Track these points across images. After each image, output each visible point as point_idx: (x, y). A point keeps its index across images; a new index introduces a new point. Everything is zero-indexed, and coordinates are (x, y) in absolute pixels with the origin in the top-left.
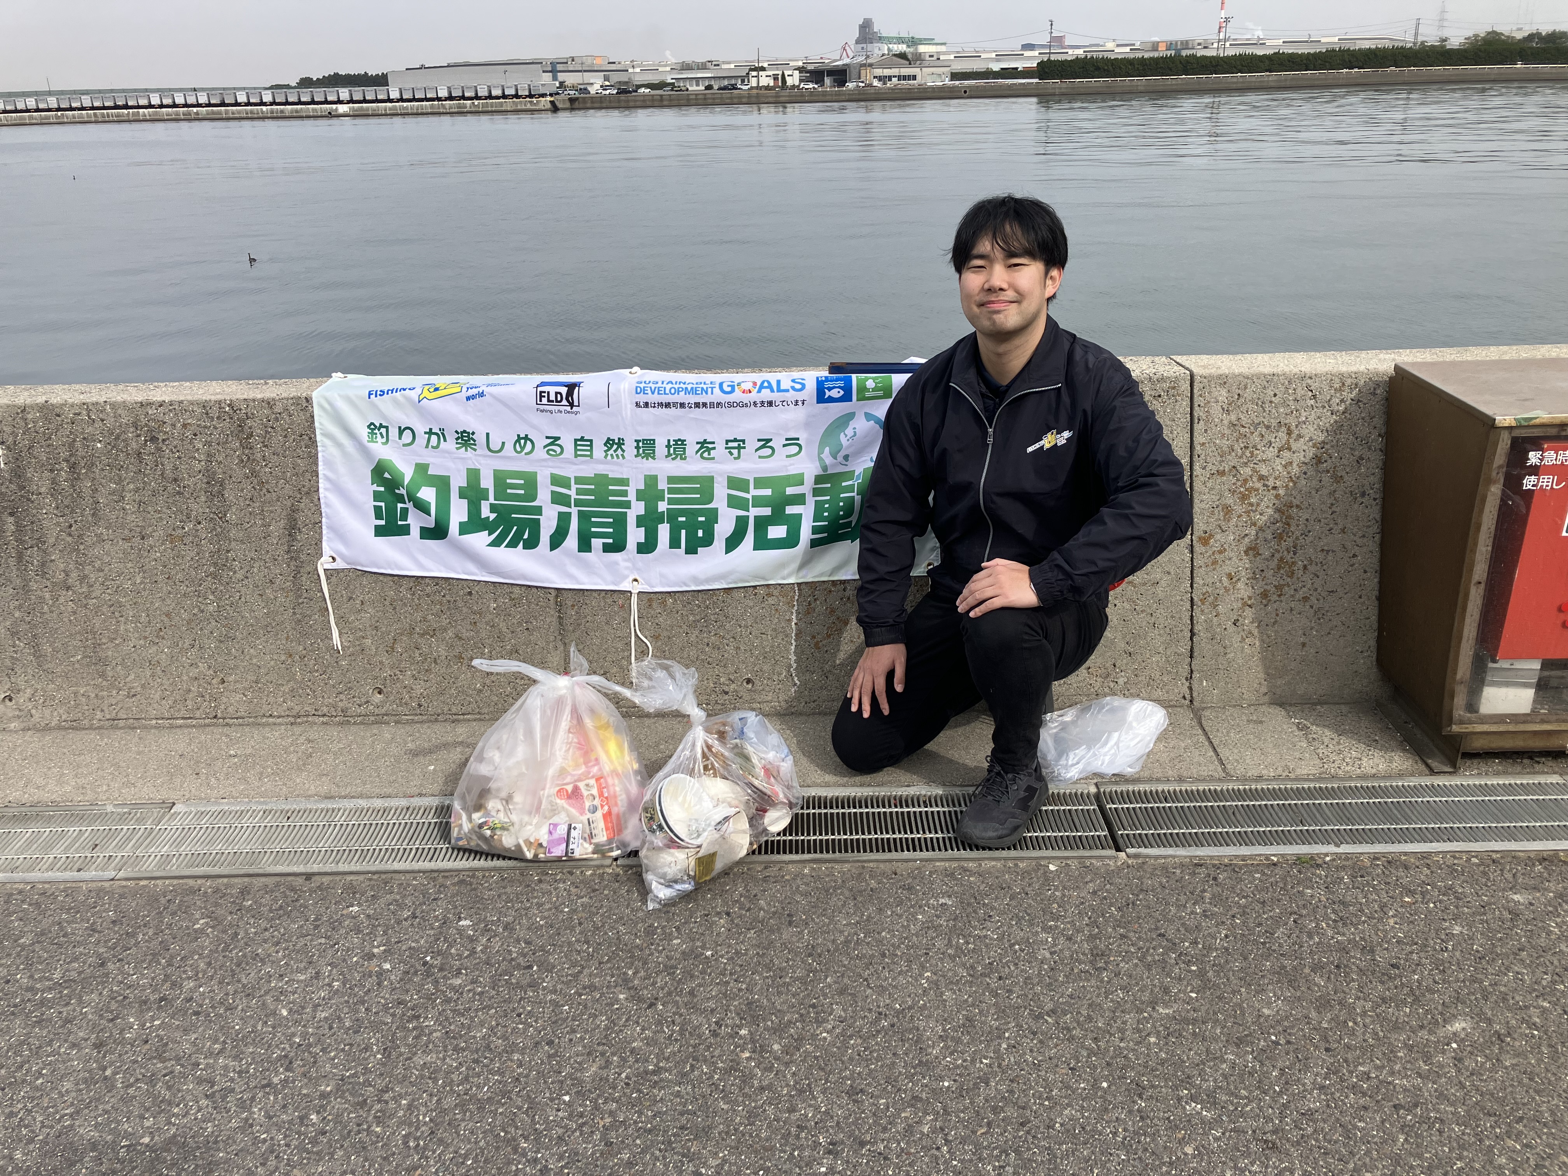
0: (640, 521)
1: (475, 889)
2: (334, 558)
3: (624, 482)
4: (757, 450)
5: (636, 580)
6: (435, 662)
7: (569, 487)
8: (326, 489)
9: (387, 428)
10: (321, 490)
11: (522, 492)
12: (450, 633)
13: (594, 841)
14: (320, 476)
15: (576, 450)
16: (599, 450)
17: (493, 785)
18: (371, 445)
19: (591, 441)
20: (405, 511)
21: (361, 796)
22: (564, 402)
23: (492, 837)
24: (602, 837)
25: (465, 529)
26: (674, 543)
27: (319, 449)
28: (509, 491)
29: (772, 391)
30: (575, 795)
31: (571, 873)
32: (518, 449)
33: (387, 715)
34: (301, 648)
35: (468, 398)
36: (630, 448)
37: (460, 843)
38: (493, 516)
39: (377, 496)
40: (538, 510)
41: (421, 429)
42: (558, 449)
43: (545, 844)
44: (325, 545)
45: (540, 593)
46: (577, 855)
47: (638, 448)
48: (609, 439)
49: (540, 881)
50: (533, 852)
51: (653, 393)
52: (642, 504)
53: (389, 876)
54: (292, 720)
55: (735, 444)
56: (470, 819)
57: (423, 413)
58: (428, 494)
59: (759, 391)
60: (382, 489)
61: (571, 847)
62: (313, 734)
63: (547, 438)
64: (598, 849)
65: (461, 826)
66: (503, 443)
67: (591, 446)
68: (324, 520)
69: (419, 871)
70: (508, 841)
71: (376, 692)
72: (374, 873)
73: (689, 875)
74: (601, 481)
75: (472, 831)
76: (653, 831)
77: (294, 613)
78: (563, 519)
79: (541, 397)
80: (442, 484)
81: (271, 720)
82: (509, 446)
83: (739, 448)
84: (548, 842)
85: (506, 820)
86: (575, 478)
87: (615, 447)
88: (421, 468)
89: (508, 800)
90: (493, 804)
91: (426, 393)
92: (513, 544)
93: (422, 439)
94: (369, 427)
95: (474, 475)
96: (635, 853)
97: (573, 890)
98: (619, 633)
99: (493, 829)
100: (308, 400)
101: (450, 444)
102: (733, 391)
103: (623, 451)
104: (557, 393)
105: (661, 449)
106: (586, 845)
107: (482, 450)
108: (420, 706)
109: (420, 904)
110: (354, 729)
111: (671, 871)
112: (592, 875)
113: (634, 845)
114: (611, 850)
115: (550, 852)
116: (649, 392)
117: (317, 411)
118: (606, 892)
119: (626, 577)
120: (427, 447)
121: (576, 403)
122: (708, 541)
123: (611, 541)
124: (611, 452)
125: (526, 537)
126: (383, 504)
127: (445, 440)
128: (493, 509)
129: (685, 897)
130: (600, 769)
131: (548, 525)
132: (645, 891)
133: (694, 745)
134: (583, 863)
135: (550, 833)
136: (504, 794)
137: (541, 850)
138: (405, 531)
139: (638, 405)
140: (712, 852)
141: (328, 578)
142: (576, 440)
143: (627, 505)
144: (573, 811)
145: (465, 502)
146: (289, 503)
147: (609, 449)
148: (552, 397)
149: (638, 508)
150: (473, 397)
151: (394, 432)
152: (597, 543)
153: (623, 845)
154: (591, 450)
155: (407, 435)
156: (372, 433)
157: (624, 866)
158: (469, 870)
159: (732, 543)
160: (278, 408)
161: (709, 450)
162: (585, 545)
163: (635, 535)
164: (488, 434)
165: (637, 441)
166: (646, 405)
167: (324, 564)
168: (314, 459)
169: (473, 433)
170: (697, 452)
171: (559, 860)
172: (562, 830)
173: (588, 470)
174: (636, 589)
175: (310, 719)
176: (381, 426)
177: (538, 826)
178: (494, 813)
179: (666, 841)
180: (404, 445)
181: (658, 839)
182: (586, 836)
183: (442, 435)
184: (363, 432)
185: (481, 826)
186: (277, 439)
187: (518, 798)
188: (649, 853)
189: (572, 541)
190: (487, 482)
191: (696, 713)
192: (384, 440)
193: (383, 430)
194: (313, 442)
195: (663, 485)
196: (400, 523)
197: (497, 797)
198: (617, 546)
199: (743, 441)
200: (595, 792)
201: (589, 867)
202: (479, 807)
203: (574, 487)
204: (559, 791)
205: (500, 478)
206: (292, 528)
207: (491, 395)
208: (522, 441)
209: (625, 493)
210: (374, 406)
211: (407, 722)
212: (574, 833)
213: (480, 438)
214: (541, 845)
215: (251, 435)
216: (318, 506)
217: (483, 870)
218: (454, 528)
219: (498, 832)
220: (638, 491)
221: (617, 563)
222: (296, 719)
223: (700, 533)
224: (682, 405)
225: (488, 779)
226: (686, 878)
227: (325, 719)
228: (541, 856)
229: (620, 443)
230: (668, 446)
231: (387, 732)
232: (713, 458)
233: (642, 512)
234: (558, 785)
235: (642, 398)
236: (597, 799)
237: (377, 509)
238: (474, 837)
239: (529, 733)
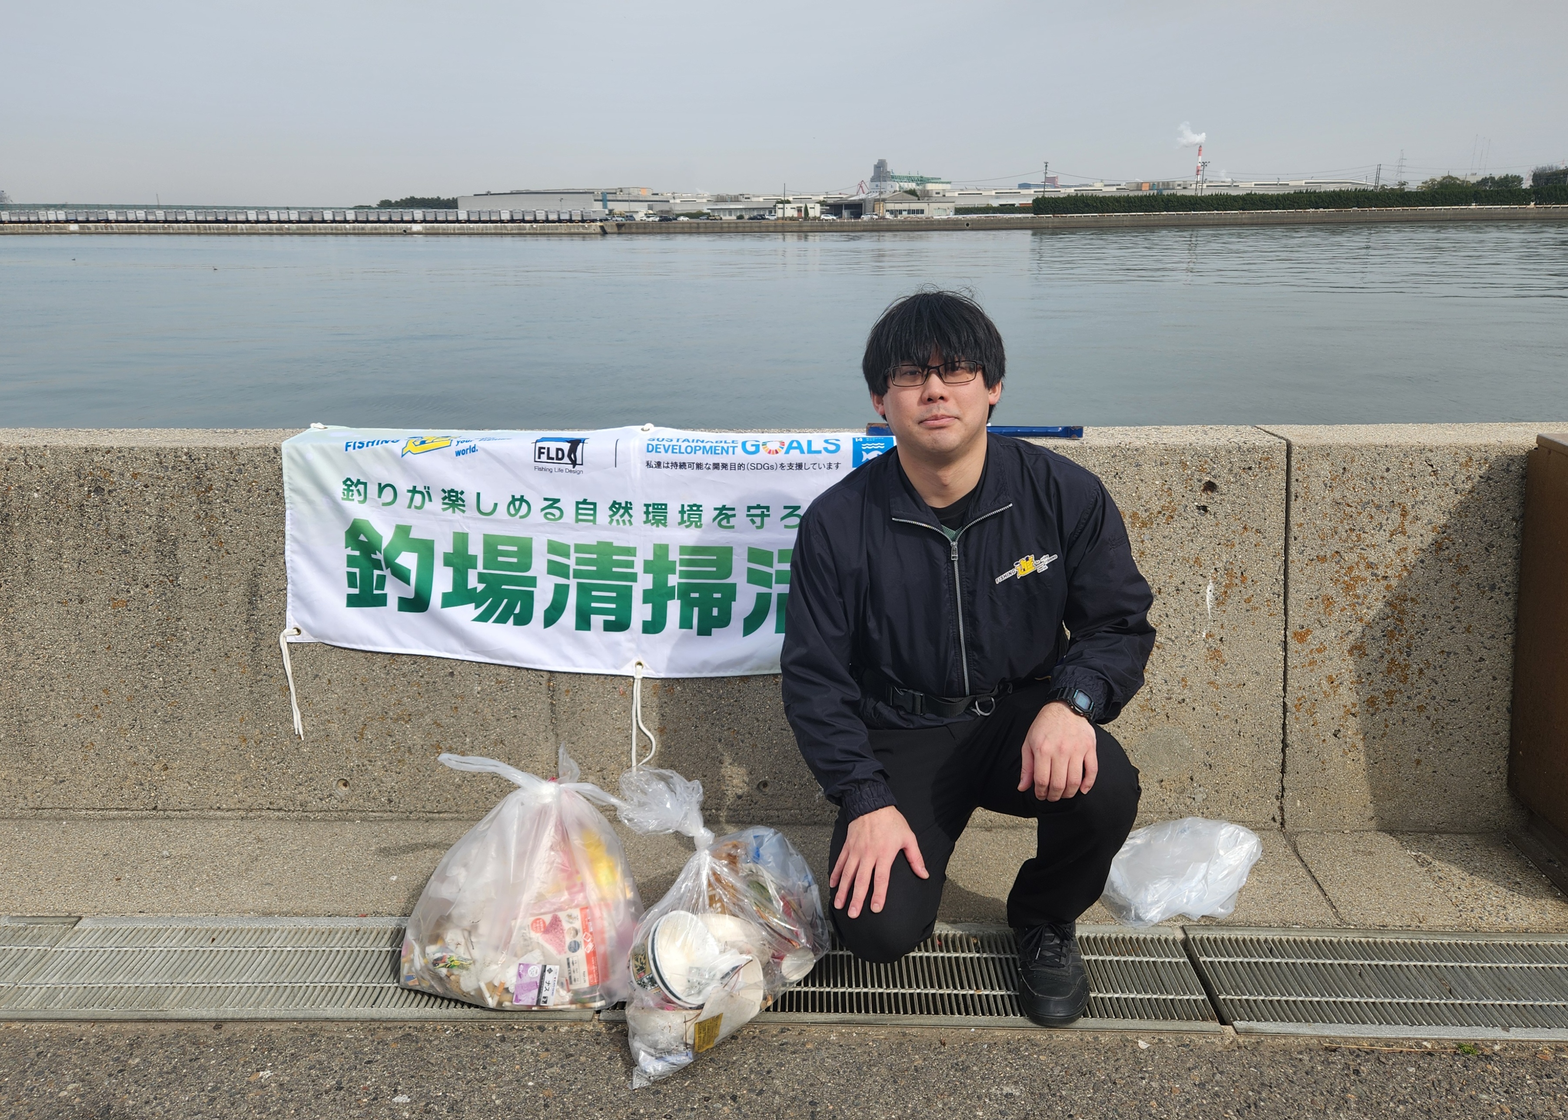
0: (648, 597)
1: (421, 1049)
2: (298, 631)
3: (630, 551)
4: (783, 519)
5: (640, 664)
6: (410, 751)
7: (567, 556)
8: (293, 552)
9: (365, 484)
10: (287, 553)
11: (515, 560)
12: (428, 719)
13: (574, 987)
14: (287, 537)
15: (577, 514)
16: (603, 513)
17: (455, 912)
18: (347, 504)
19: (594, 504)
20: (382, 580)
21: (305, 914)
22: (566, 460)
23: (448, 977)
24: (583, 982)
25: (449, 600)
26: (685, 623)
27: (287, 506)
28: (500, 559)
29: (802, 452)
30: (553, 927)
31: (542, 1029)
32: (512, 511)
33: (352, 811)
34: (257, 731)
35: (458, 453)
36: (638, 512)
37: (411, 983)
38: (481, 587)
39: (351, 561)
40: (532, 581)
41: (403, 486)
42: (557, 513)
43: (512, 989)
44: (289, 614)
45: (532, 676)
46: (550, 1005)
47: (647, 513)
48: (615, 503)
49: (503, 1039)
50: (496, 998)
51: (666, 451)
52: (650, 577)
53: (318, 1025)
54: (243, 813)
55: (758, 512)
56: (424, 953)
57: (407, 469)
58: (408, 560)
59: (787, 452)
60: (357, 553)
61: (544, 994)
62: (264, 831)
63: (546, 499)
64: (578, 999)
65: (412, 961)
66: (496, 505)
67: (594, 509)
68: (289, 587)
69: (356, 1020)
70: (467, 983)
71: (341, 784)
72: (300, 1021)
73: (686, 1044)
74: (605, 550)
75: (426, 968)
76: (643, 985)
77: (251, 692)
78: (561, 592)
79: (540, 453)
80: (425, 549)
81: (219, 813)
82: (502, 508)
83: (763, 515)
84: (517, 987)
85: (467, 956)
86: (576, 546)
87: (622, 511)
88: (403, 531)
89: (471, 930)
90: (452, 936)
91: (411, 447)
92: (502, 620)
93: (404, 497)
94: (345, 483)
95: (461, 540)
96: (622, 1005)
97: (543, 1055)
98: (618, 724)
99: (450, 967)
100: (277, 450)
101: (436, 505)
102: (757, 451)
103: (631, 516)
104: (558, 450)
105: (673, 514)
106: (563, 993)
107: (471, 511)
108: (390, 801)
109: (350, 1069)
110: (313, 826)
111: (664, 1040)
112: (568, 1032)
113: (621, 995)
114: (593, 999)
115: (517, 1000)
116: (662, 450)
117: (286, 463)
118: (583, 1059)
119: (628, 660)
120: (410, 507)
121: (579, 461)
122: (724, 621)
123: (612, 618)
124: (617, 517)
125: (517, 611)
126: (357, 570)
127: (430, 500)
128: (482, 578)
129: (684, 1072)
130: (585, 897)
131: (543, 598)
132: (631, 1063)
133: (698, 874)
134: (558, 1015)
135: (520, 975)
136: (466, 923)
137: (507, 997)
138: (381, 601)
139: (648, 464)
140: (715, 1014)
141: (291, 653)
142: (578, 503)
143: (633, 577)
144: (551, 949)
145: (450, 571)
146: (250, 567)
147: (615, 513)
148: (553, 454)
149: (645, 582)
150: (464, 452)
151: (373, 490)
152: (597, 620)
153: (608, 993)
154: (594, 515)
155: (388, 494)
156: (349, 490)
157: (607, 1021)
158: (419, 1020)
159: (752, 624)
160: (242, 459)
161: (728, 517)
162: (583, 622)
163: (641, 612)
164: (478, 494)
165: (647, 506)
166: (659, 464)
167: (288, 636)
168: (280, 517)
169: (462, 493)
170: (714, 519)
171: (528, 1010)
172: (534, 972)
173: (589, 536)
174: (639, 673)
175: (264, 813)
176: (359, 482)
177: (505, 966)
178: (452, 947)
179: (658, 1000)
180: (384, 504)
181: (649, 996)
182: (564, 980)
183: (427, 494)
184: (338, 488)
185: (436, 962)
186: (239, 494)
187: (483, 928)
188: (638, 1014)
189: (569, 617)
190: (476, 548)
191: (702, 834)
192: (362, 498)
193: (361, 487)
194: (280, 497)
195: (674, 556)
196: (375, 592)
197: (457, 927)
198: (619, 625)
199: (768, 508)
200: (578, 924)
201: (564, 1021)
202: (436, 938)
203: (573, 556)
204: (535, 921)
205: (491, 545)
206: (253, 595)
207: (486, 451)
208: (517, 503)
209: (630, 564)
210: (351, 458)
211: (375, 820)
212: (548, 977)
213: (470, 498)
214: (507, 990)
215: (209, 489)
216: (283, 570)
217: (435, 1020)
218: (436, 600)
219: (456, 971)
220: (646, 563)
221: (618, 644)
222: (248, 813)
223: (715, 612)
224: (699, 466)
225: (448, 903)
226: (682, 1048)
227: (281, 814)
228: (507, 1004)
229: (628, 507)
230: (682, 512)
231: (349, 831)
232: (733, 527)
233: (650, 586)
234: (532, 915)
235: (654, 458)
236: (580, 934)
237: (351, 577)
238: (427, 977)
239: (503, 848)
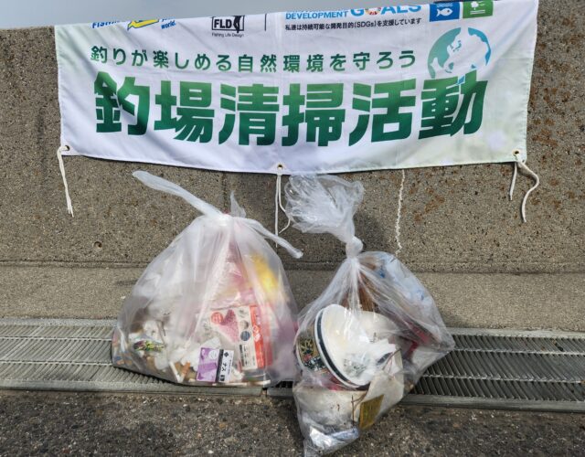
0: (286, 120)
2: (68, 147)
3: (274, 90)
4: (378, 62)
5: (280, 166)
6: (137, 225)
7: (234, 95)
8: (64, 97)
9: (106, 50)
10: (60, 97)
11: (200, 99)
12: (148, 204)
13: (246, 368)
14: (59, 86)
15: (240, 65)
16: (257, 65)
17: (152, 307)
18: (94, 62)
19: (251, 58)
20: (118, 113)
21: (62, 317)
22: (233, 28)
23: (145, 357)
24: (253, 365)
25: (158, 126)
26: (310, 138)
27: (59, 66)
28: (191, 98)
29: (394, 12)
30: (228, 319)
31: (220, 401)
32: (198, 65)
33: (103, 261)
34: (46, 212)
35: (163, 27)
36: (280, 62)
37: (119, 363)
38: (179, 117)
39: (98, 102)
40: (212, 113)
41: (129, 50)
42: (227, 65)
43: (196, 368)
44: (62, 138)
45: (212, 175)
46: (227, 381)
47: (286, 62)
48: (264, 56)
49: (188, 409)
50: (183, 375)
51: (299, 17)
52: (287, 107)
54: (40, 263)
55: (361, 57)
56: (127, 340)
57: (131, 38)
58: (133, 99)
59: (383, 13)
60: (102, 97)
61: (222, 373)
62: (51, 273)
63: (219, 56)
64: (249, 377)
65: (119, 345)
66: (188, 61)
67: (251, 62)
68: (62, 120)
69: (74, 391)
70: (160, 362)
71: (97, 245)
73: (353, 422)
74: (258, 89)
75: (129, 351)
76: (311, 367)
77: (42, 187)
78: (230, 119)
79: (216, 24)
80: (144, 92)
81: (26, 263)
82: (192, 63)
83: (364, 60)
84: (200, 367)
85: (160, 341)
86: (240, 88)
87: (269, 62)
88: (130, 81)
89: (164, 321)
90: (149, 326)
91: (133, 24)
92: (192, 139)
93: (130, 58)
94: (93, 49)
95: (166, 86)
96: (288, 384)
97: (222, 424)
98: (267, 207)
99: (146, 350)
100: (52, 30)
101: (150, 63)
102: (362, 12)
103: (275, 65)
104: (227, 21)
105: (303, 62)
106: (237, 372)
107: (172, 67)
108: (126, 256)
110: (79, 270)
111: (333, 416)
112: (241, 405)
113: (285, 375)
114: (261, 379)
115: (200, 377)
116: (296, 17)
117: (57, 38)
118: (255, 429)
119: (273, 164)
120: (133, 64)
121: (241, 28)
122: (336, 136)
123: (263, 136)
124: (266, 66)
125: (202, 133)
126: (102, 108)
127: (146, 59)
128: (180, 111)
129: (350, 447)
130: (254, 298)
131: (218, 124)
132: (300, 437)
134: (233, 391)
135: (202, 357)
136: (160, 316)
137: (192, 375)
138: (117, 128)
139: (287, 28)
140: (378, 395)
141: (65, 163)
142: (240, 58)
143: (276, 108)
144: (227, 337)
145: (159, 107)
146: (38, 107)
147: (265, 64)
148: (224, 24)
149: (284, 111)
150: (167, 26)
151: (110, 53)
152: (253, 138)
153: (272, 374)
154: (251, 66)
155: (120, 56)
156: (95, 54)
157: (273, 397)
158: (122, 391)
159: (355, 137)
160: (31, 36)
161: (340, 63)
162: (244, 139)
163: (281, 130)
164: (176, 54)
165: (286, 57)
166: (294, 27)
167: (61, 152)
168: (55, 74)
169: (166, 53)
170: (331, 65)
171: (209, 385)
172: (214, 355)
173: (248, 80)
174: (280, 172)
175: (52, 263)
176: (102, 49)
177: (190, 349)
178: (149, 334)
179: (327, 380)
180: (118, 63)
181: (317, 377)
182: (237, 362)
183: (144, 55)
184: (88, 53)
185: (137, 345)
186: (30, 60)
187: (173, 320)
188: (306, 392)
189: (235, 136)
190: (175, 92)
192: (104, 59)
193: (103, 52)
194: (54, 61)
195: (303, 92)
196: (114, 122)
197: (154, 318)
198: (267, 140)
199: (368, 55)
200: (248, 319)
201: (239, 395)
202: (136, 327)
203: (238, 95)
204: (215, 315)
205: (185, 88)
206: (41, 125)
207: (182, 25)
208: (201, 60)
209: (275, 99)
210: (96, 33)
211: (119, 267)
212: (225, 360)
213: (171, 57)
214: (192, 369)
215: (12, 57)
216: (58, 109)
217: (135, 392)
218: (151, 125)
219: (152, 353)
220: (285, 97)
221: (266, 153)
222: (43, 262)
223: (330, 130)
224: (322, 27)
225: (145, 300)
226: (350, 425)
227: (61, 263)
228: (192, 380)
229: (273, 59)
230: (309, 61)
231: (101, 273)
232: (343, 69)
233: (287, 114)
234: (212, 309)
235: (291, 22)
236: (250, 326)
237: (99, 112)
238: (130, 358)
239: (188, 259)
